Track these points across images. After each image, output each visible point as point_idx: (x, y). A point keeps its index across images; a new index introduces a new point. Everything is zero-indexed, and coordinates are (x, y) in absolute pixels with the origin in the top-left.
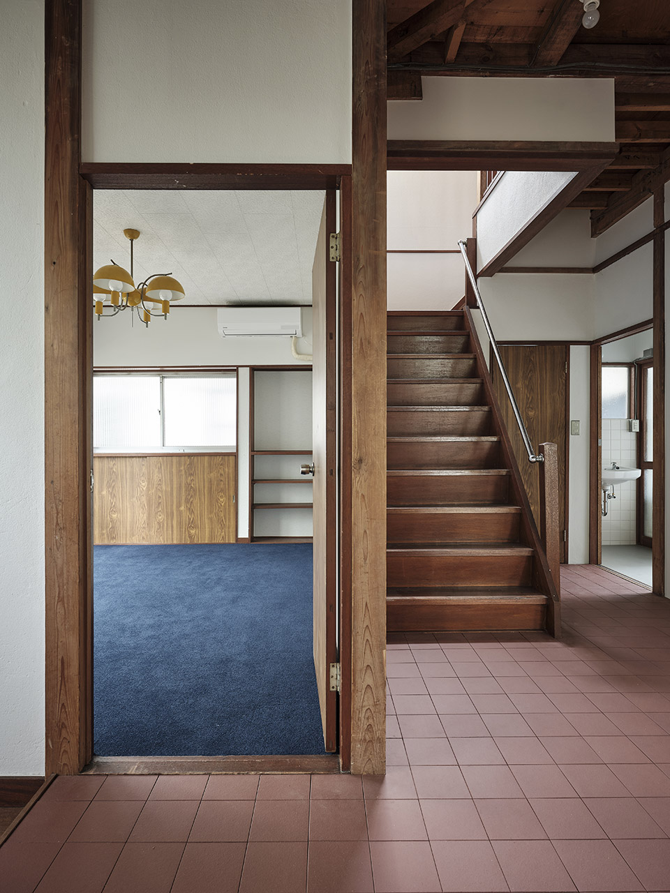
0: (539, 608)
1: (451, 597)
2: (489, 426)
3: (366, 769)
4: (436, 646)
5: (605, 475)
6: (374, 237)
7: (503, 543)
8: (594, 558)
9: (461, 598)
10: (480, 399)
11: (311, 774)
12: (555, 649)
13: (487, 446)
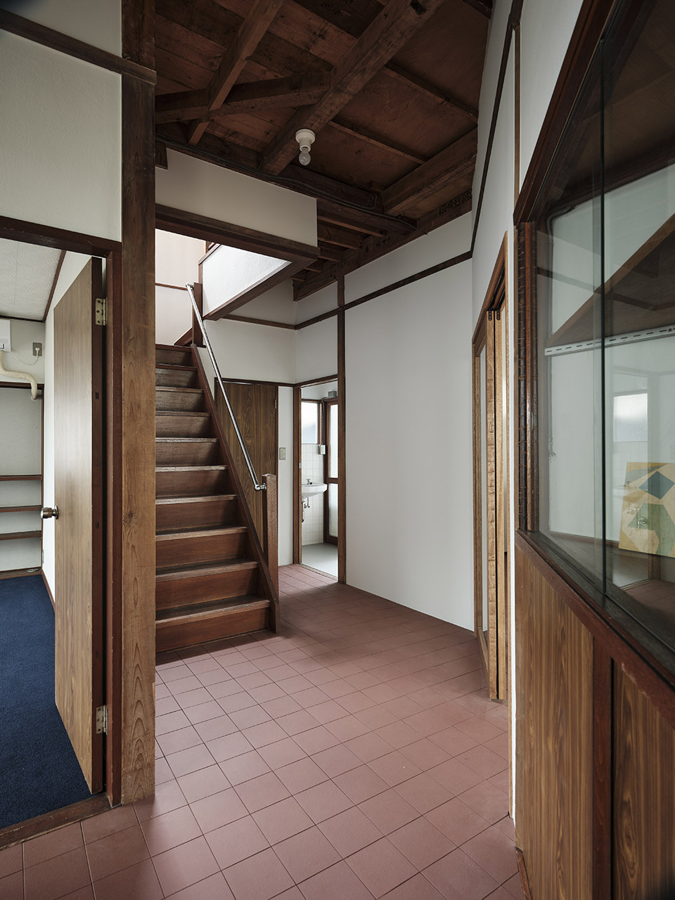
0: (264, 611)
1: (191, 615)
2: (217, 456)
3: (136, 796)
4: (179, 662)
5: (304, 489)
6: (143, 312)
7: (233, 559)
8: (296, 559)
9: (201, 614)
10: (208, 430)
11: (80, 821)
12: (277, 643)
13: (216, 475)
